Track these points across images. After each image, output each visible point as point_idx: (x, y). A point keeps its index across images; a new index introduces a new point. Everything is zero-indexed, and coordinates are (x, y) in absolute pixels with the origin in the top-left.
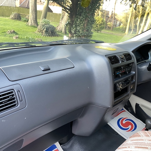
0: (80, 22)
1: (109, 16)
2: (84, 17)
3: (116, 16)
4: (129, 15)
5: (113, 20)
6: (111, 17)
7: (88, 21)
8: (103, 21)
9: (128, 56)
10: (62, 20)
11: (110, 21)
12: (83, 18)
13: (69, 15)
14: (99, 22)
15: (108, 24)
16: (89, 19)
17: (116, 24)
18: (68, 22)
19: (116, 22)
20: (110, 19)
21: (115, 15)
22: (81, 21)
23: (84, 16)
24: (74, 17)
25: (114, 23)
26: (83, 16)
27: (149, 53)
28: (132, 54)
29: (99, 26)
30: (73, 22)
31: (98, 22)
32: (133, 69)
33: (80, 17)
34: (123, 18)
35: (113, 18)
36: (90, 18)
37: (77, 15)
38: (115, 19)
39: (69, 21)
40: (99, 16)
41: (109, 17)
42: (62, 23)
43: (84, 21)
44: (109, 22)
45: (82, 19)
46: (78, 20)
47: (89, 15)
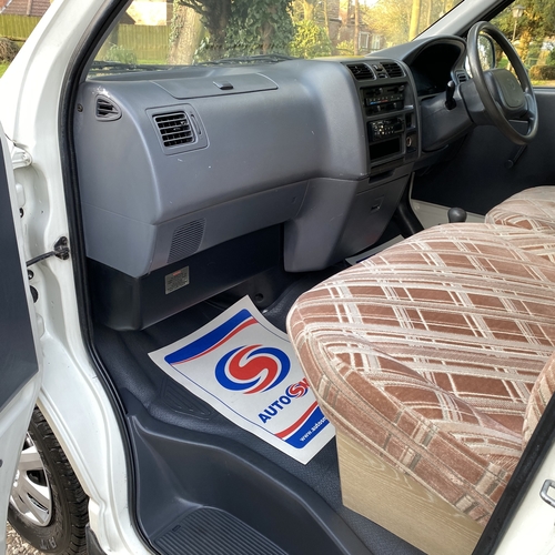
0: (245, 40)
1: (340, 18)
2: (257, 20)
3: (364, 17)
4: (410, 7)
5: (357, 30)
6: (349, 19)
7: (274, 32)
8: (319, 35)
9: (392, 68)
10: (176, 45)
11: (346, 37)
12: (254, 23)
13: (205, 20)
14: (309, 42)
15: (339, 47)
16: (276, 26)
17: (369, 44)
18: (204, 45)
19: (370, 39)
20: (344, 28)
21: (360, 12)
22: (249, 33)
23: (258, 16)
24: (222, 23)
25: (363, 43)
26: (253, 17)
27: (452, 74)
28: (403, 66)
29: (309, 54)
30: (222, 41)
31: (304, 42)
32: (407, 99)
33: (243, 22)
34: (393, 20)
35: (357, 24)
36: (277, 22)
37: (230, 15)
38: (362, 27)
39: (208, 39)
40: (306, 18)
41: (340, 22)
42: (179, 54)
43: (258, 33)
44: (342, 40)
45: (251, 25)
46: (236, 33)
47: (273, 11)
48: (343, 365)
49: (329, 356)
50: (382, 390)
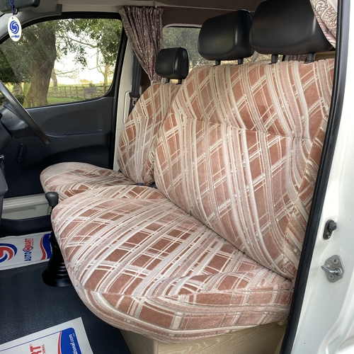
48: (188, 297)
49: (175, 298)
50: (218, 292)
